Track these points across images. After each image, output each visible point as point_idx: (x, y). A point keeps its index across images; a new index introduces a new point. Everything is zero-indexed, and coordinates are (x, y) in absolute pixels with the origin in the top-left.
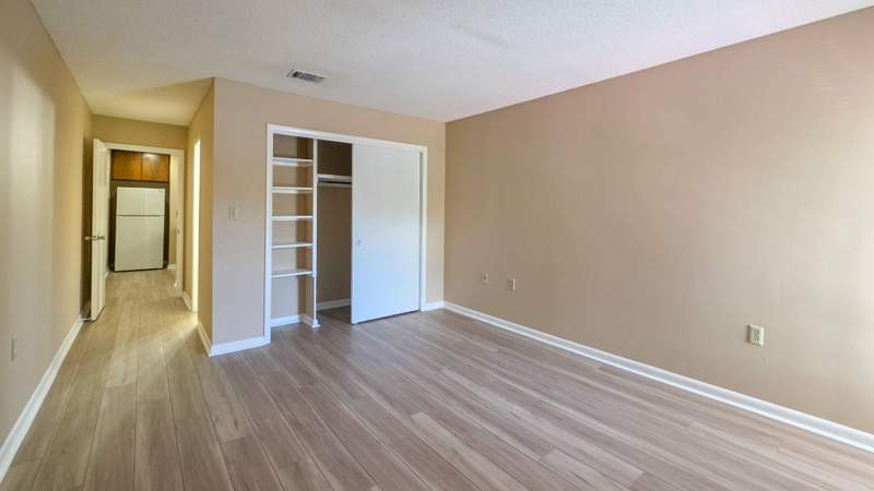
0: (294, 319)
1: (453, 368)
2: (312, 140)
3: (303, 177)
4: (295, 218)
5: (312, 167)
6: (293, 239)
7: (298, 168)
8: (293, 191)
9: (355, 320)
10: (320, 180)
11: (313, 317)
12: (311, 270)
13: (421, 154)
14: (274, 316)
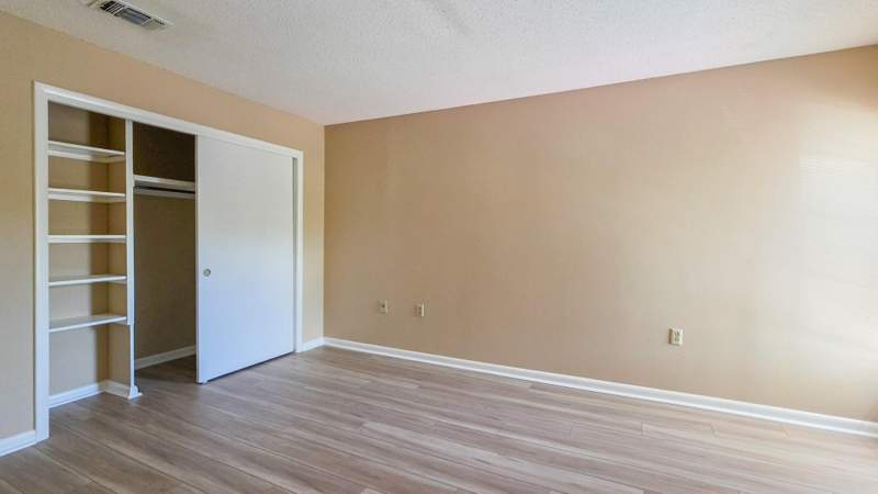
0: (90, 390)
1: (376, 418)
2: (122, 122)
3: (104, 176)
4: (87, 238)
5: (124, 163)
6: (85, 270)
7: (91, 163)
8: (83, 196)
9: (203, 376)
10: (138, 186)
11: (129, 385)
12: (125, 314)
13: (294, 159)
14: (53, 390)
